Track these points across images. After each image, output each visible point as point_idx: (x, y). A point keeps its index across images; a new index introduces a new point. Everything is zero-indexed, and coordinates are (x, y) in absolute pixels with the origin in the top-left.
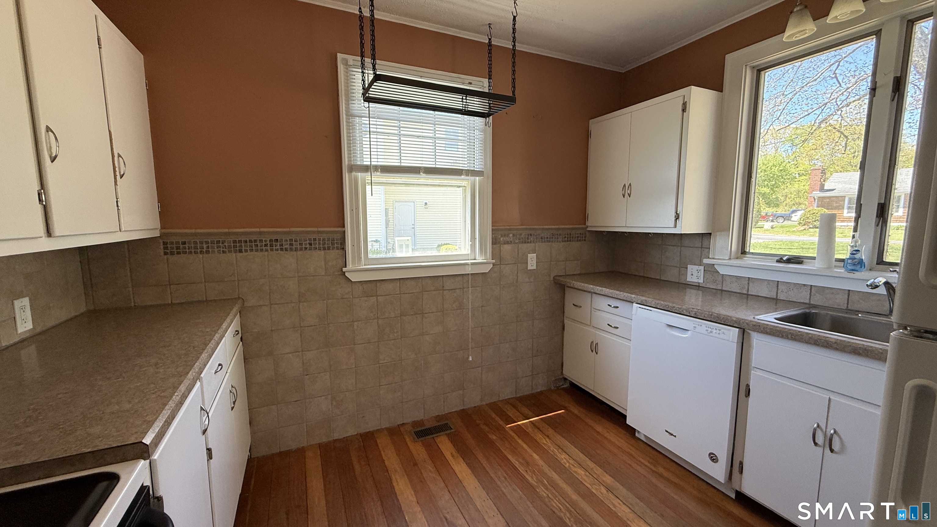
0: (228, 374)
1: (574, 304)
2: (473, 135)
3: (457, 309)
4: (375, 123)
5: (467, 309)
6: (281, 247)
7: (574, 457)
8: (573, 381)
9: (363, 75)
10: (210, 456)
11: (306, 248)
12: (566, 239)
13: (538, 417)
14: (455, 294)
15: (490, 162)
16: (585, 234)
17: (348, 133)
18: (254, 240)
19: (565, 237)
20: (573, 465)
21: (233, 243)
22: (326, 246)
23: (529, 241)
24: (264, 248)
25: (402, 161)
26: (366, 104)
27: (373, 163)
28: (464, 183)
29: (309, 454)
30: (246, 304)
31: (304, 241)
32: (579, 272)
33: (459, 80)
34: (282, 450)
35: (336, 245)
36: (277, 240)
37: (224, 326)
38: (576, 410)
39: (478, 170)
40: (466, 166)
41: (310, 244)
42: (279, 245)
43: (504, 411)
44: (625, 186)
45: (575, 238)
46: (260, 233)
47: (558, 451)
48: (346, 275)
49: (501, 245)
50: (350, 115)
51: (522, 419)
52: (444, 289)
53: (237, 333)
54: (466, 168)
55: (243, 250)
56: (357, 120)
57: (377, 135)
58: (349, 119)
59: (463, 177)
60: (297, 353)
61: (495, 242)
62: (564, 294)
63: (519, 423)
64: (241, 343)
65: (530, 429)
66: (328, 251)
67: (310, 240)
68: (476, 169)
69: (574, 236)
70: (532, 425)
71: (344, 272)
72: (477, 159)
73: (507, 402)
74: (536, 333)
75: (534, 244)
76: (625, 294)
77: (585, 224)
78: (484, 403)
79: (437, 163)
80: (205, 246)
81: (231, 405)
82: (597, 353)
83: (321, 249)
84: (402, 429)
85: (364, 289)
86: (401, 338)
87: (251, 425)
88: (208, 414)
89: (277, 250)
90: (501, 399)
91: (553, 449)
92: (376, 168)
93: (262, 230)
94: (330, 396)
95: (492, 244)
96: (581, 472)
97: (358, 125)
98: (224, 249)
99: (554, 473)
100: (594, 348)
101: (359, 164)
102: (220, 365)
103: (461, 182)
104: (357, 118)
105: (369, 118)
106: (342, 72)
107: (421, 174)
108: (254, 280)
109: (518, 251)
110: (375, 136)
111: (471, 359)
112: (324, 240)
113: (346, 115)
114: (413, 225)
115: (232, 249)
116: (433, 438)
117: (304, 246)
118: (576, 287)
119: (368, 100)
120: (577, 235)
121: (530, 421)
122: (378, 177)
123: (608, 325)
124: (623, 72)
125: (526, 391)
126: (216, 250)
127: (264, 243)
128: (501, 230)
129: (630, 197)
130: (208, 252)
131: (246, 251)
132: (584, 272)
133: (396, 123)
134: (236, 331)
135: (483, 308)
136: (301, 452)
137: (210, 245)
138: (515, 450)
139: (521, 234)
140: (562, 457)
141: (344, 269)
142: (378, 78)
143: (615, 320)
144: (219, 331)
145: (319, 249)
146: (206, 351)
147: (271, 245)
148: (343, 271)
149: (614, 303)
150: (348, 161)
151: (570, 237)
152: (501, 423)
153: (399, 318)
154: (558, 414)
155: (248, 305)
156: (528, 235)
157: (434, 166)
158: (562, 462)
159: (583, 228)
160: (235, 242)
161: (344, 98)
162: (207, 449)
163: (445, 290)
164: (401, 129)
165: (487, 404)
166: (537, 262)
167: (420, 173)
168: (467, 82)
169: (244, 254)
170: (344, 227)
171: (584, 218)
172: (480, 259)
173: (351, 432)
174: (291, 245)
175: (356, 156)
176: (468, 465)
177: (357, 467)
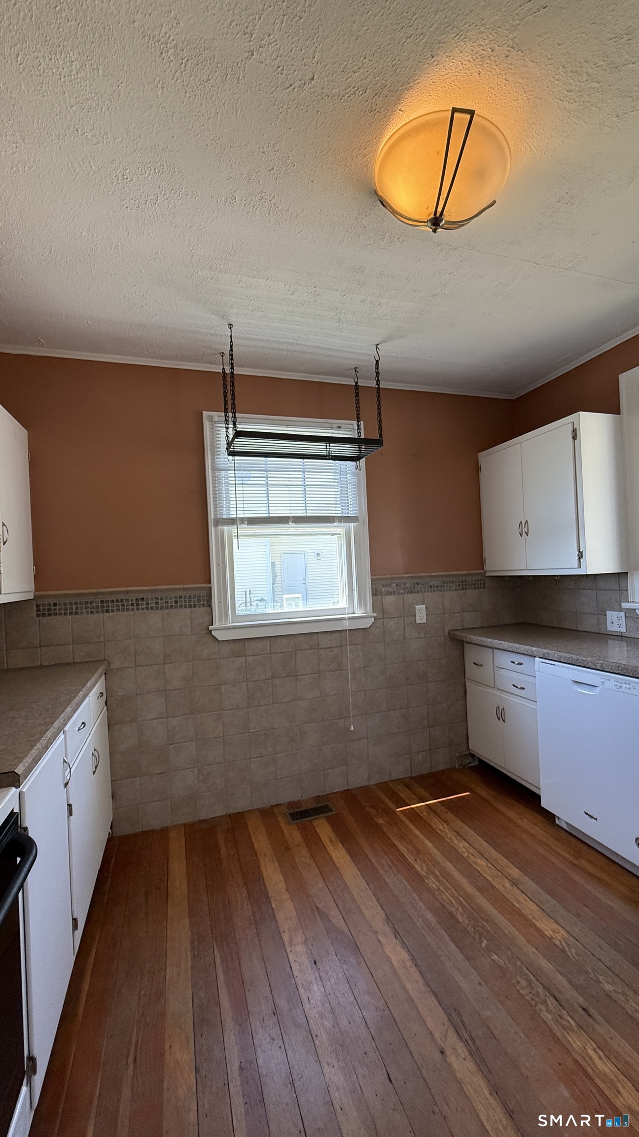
0: (91, 736)
1: (474, 663)
2: (345, 480)
3: (336, 671)
4: (240, 475)
5: (346, 670)
6: (147, 606)
7: (475, 846)
8: (481, 758)
9: (227, 431)
10: (70, 813)
11: (172, 606)
12: (461, 587)
13: (436, 799)
14: (332, 654)
15: (365, 507)
16: (484, 580)
17: (214, 487)
18: (121, 600)
19: (459, 585)
20: (473, 855)
21: (101, 603)
22: (192, 603)
23: (416, 590)
24: (130, 607)
25: (270, 512)
26: (231, 458)
27: (239, 516)
28: (339, 530)
29: (173, 835)
30: (113, 666)
31: (170, 599)
32: (479, 625)
33: (328, 425)
34: (144, 830)
35: (202, 603)
36: (143, 599)
37: (89, 684)
38: (484, 792)
39: (352, 515)
40: (340, 512)
41: (176, 602)
42: (145, 604)
43: (396, 793)
44: (521, 523)
45: (472, 585)
46: (127, 592)
47: (456, 839)
48: (213, 633)
49: (383, 597)
50: (215, 469)
51: (416, 802)
52: (319, 647)
53: (101, 695)
54: (340, 515)
55: (110, 610)
56: (223, 473)
57: (243, 487)
58: (215, 473)
59: (335, 524)
60: (162, 720)
61: (375, 593)
62: (464, 651)
63: (412, 806)
64: (106, 707)
65: (425, 813)
66: (194, 609)
67: (176, 597)
68: (350, 515)
69: (470, 583)
70: (428, 809)
71: (211, 631)
72: (351, 504)
73: (401, 781)
74: (431, 699)
75: (422, 594)
76: (525, 647)
77: (483, 569)
78: (372, 783)
79: (308, 511)
80: (74, 607)
81: (93, 769)
82: (504, 721)
83: (187, 607)
84: (276, 810)
85: (231, 648)
86: (273, 703)
87: (114, 799)
88: (70, 769)
89: (143, 609)
90: (393, 779)
91: (449, 835)
92: (242, 520)
93: (129, 589)
94: (196, 770)
95: (372, 596)
96: (482, 862)
97: (223, 479)
98: (92, 610)
99: (449, 864)
100: (501, 715)
101: (225, 517)
102: (83, 723)
103: (336, 530)
104: (223, 472)
105: (235, 471)
106: (208, 428)
107: (290, 523)
108: (120, 640)
109: (403, 603)
110: (241, 489)
111: (353, 729)
112: (190, 597)
113: (212, 470)
114: (304, 580)
115: (100, 609)
116: (310, 820)
117: (169, 604)
118: (473, 642)
119: (232, 454)
120: (474, 582)
121: (427, 805)
122: (244, 529)
123: (514, 685)
124: (514, 399)
125: (424, 771)
126: (84, 611)
127: (130, 602)
128: (382, 579)
129: (527, 536)
130: (76, 613)
131: (113, 611)
132: (486, 625)
133: (263, 474)
134: (101, 693)
135: (366, 669)
136: (164, 832)
137: (79, 606)
138: (404, 836)
139: (406, 584)
140: (461, 845)
141: (211, 628)
142: (238, 434)
143: (521, 679)
144: (83, 689)
145: (185, 607)
146: (70, 705)
147: (138, 605)
148: (210, 629)
149: (518, 658)
150: (214, 515)
151: (466, 585)
152: (392, 806)
153: (270, 681)
154: (462, 796)
155: (114, 667)
156: (414, 584)
157: (305, 515)
158: (460, 850)
159: (481, 574)
160: (102, 602)
161: (209, 452)
162: (68, 805)
163: (321, 648)
164: (269, 479)
165: (376, 785)
166: (427, 615)
167: (288, 523)
168: (336, 426)
169: (111, 614)
170: (210, 582)
171: (482, 562)
172: (359, 613)
173: (219, 811)
174: (157, 603)
175: (222, 510)
176: (349, 851)
177: (223, 851)
